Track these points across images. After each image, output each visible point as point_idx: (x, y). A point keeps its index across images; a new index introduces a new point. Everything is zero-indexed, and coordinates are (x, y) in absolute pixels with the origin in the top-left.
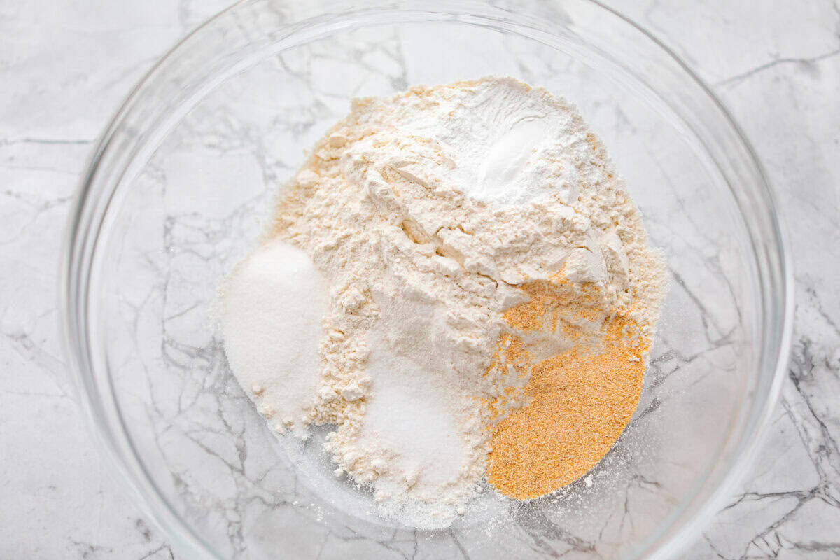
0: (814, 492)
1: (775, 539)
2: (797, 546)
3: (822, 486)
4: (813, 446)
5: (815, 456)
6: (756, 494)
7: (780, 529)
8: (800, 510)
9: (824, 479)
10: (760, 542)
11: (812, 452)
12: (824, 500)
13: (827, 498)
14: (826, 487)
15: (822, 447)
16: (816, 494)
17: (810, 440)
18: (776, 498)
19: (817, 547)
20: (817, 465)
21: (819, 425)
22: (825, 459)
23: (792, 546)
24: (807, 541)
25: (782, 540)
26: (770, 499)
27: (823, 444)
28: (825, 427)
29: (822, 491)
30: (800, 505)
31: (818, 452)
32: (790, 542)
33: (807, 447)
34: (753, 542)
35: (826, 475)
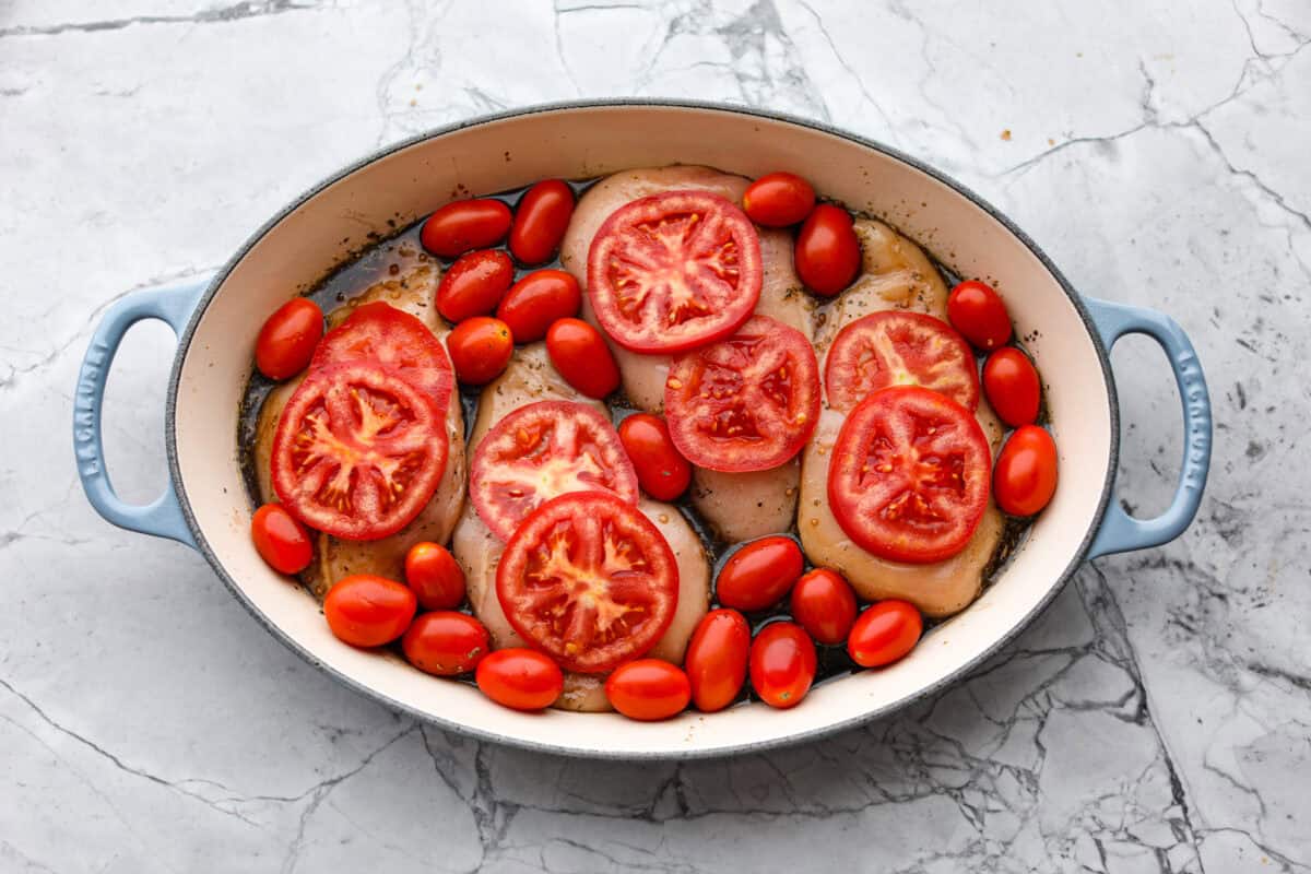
0: (1088, 647)
1: (1046, 699)
2: (1068, 705)
3: (1097, 641)
4: (1089, 598)
5: (1090, 609)
6: (1026, 651)
7: (1052, 688)
8: (1074, 668)
9: (1099, 633)
10: (1030, 703)
11: (1088, 604)
12: (1100, 657)
13: (1102, 654)
14: (1101, 642)
15: (1099, 599)
16: (1091, 650)
17: (1086, 591)
18: (1047, 656)
19: (1089, 706)
20: (1093, 619)
21: (1097, 575)
22: (1101, 612)
23: (1062, 706)
24: (1078, 699)
25: (1053, 701)
26: (1041, 657)
27: (1100, 595)
28: (1103, 577)
29: (1097, 647)
30: (1072, 663)
31: (1094, 604)
32: (1060, 701)
33: (1083, 600)
34: (1022, 702)
35: (1102, 630)
